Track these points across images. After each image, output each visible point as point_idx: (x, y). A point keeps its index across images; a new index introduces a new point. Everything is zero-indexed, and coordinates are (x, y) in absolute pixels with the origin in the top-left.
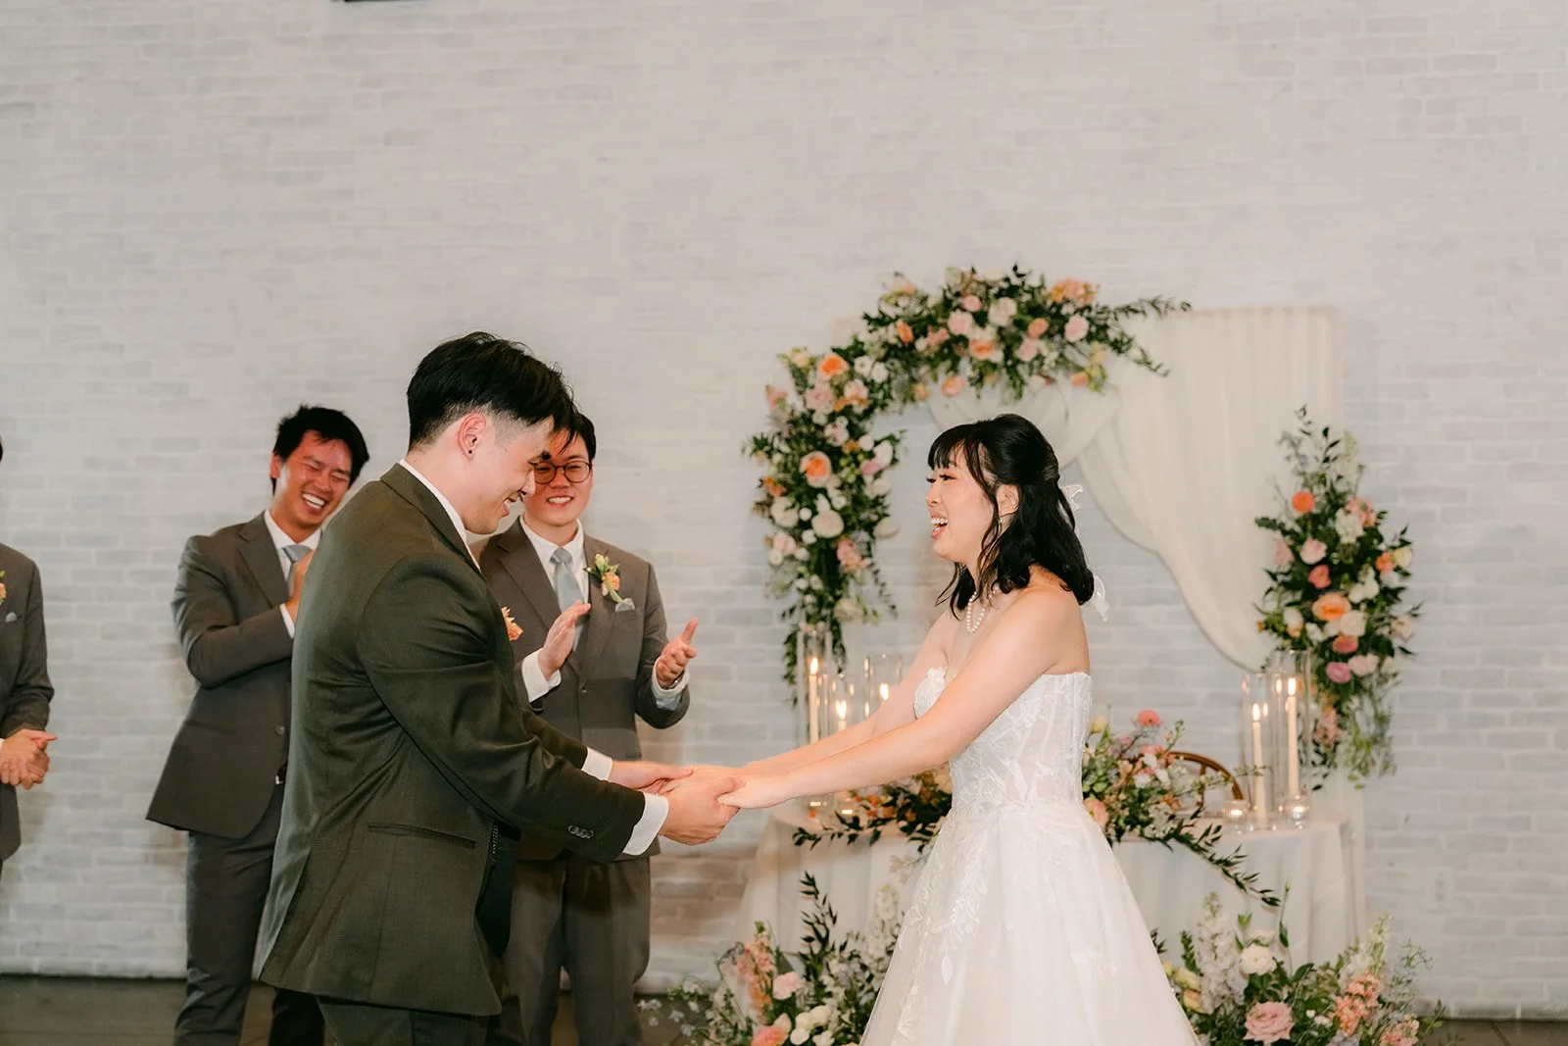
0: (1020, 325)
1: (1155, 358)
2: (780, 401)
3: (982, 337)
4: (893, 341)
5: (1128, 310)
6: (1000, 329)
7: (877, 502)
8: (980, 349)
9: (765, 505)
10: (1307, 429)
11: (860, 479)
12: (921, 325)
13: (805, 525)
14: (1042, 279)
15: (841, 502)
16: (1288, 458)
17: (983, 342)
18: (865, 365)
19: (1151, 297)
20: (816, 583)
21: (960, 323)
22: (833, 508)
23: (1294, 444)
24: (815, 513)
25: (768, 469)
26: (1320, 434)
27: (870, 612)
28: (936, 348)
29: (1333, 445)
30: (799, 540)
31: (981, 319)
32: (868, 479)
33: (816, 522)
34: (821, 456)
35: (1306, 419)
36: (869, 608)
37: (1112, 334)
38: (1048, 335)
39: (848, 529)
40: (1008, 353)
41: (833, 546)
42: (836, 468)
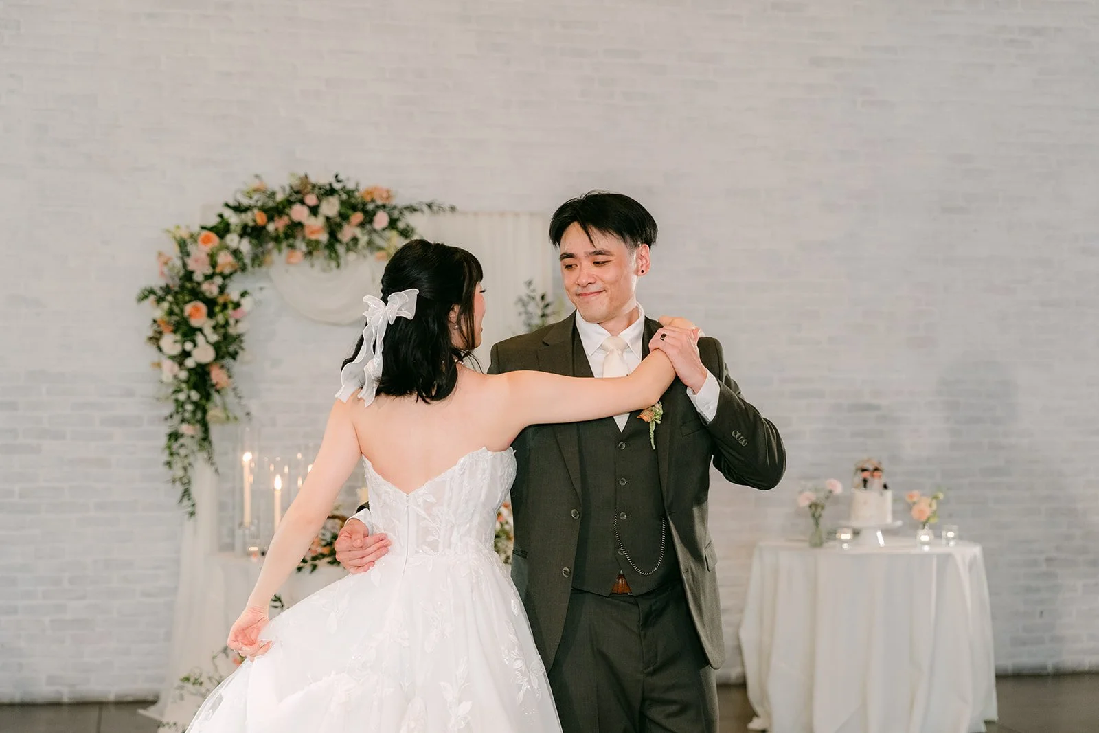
0: (344, 217)
2: (166, 262)
3: (314, 223)
4: (251, 224)
5: (412, 209)
6: (328, 219)
7: (238, 338)
8: (312, 232)
9: (156, 339)
10: (532, 294)
11: (227, 323)
12: (271, 213)
13: (186, 354)
14: (357, 185)
15: (214, 338)
16: (520, 314)
17: (315, 227)
18: (233, 240)
19: (428, 200)
20: (195, 396)
21: (299, 213)
22: (208, 342)
23: (525, 305)
24: (195, 345)
25: (159, 313)
26: (538, 298)
27: (231, 418)
28: (281, 230)
29: (547, 305)
30: (181, 364)
31: (314, 211)
32: (232, 321)
33: (195, 352)
34: (200, 304)
35: (532, 287)
36: (231, 415)
37: (401, 225)
38: (362, 225)
39: (219, 357)
40: (333, 236)
41: (207, 369)
42: (211, 314)
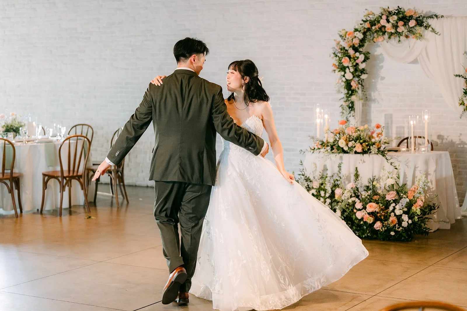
0: (397, 23)
1: (437, 30)
2: (338, 43)
3: (389, 26)
4: (366, 27)
5: (429, 17)
6: (393, 24)
7: (362, 70)
8: (388, 29)
9: (335, 71)
11: (357, 64)
12: (373, 23)
13: (343, 76)
14: (404, 9)
15: (352, 70)
18: (357, 34)
19: (435, 13)
20: (346, 91)
21: (383, 22)
22: (350, 72)
24: (346, 73)
25: (335, 61)
27: (361, 99)
28: (378, 29)
30: (342, 80)
31: (388, 21)
32: (360, 64)
33: (346, 75)
34: (347, 58)
37: (425, 24)
38: (404, 25)
39: (354, 77)
40: (396, 30)
41: (350, 82)
42: (350, 61)
